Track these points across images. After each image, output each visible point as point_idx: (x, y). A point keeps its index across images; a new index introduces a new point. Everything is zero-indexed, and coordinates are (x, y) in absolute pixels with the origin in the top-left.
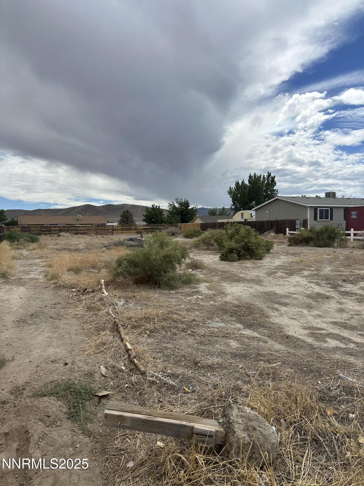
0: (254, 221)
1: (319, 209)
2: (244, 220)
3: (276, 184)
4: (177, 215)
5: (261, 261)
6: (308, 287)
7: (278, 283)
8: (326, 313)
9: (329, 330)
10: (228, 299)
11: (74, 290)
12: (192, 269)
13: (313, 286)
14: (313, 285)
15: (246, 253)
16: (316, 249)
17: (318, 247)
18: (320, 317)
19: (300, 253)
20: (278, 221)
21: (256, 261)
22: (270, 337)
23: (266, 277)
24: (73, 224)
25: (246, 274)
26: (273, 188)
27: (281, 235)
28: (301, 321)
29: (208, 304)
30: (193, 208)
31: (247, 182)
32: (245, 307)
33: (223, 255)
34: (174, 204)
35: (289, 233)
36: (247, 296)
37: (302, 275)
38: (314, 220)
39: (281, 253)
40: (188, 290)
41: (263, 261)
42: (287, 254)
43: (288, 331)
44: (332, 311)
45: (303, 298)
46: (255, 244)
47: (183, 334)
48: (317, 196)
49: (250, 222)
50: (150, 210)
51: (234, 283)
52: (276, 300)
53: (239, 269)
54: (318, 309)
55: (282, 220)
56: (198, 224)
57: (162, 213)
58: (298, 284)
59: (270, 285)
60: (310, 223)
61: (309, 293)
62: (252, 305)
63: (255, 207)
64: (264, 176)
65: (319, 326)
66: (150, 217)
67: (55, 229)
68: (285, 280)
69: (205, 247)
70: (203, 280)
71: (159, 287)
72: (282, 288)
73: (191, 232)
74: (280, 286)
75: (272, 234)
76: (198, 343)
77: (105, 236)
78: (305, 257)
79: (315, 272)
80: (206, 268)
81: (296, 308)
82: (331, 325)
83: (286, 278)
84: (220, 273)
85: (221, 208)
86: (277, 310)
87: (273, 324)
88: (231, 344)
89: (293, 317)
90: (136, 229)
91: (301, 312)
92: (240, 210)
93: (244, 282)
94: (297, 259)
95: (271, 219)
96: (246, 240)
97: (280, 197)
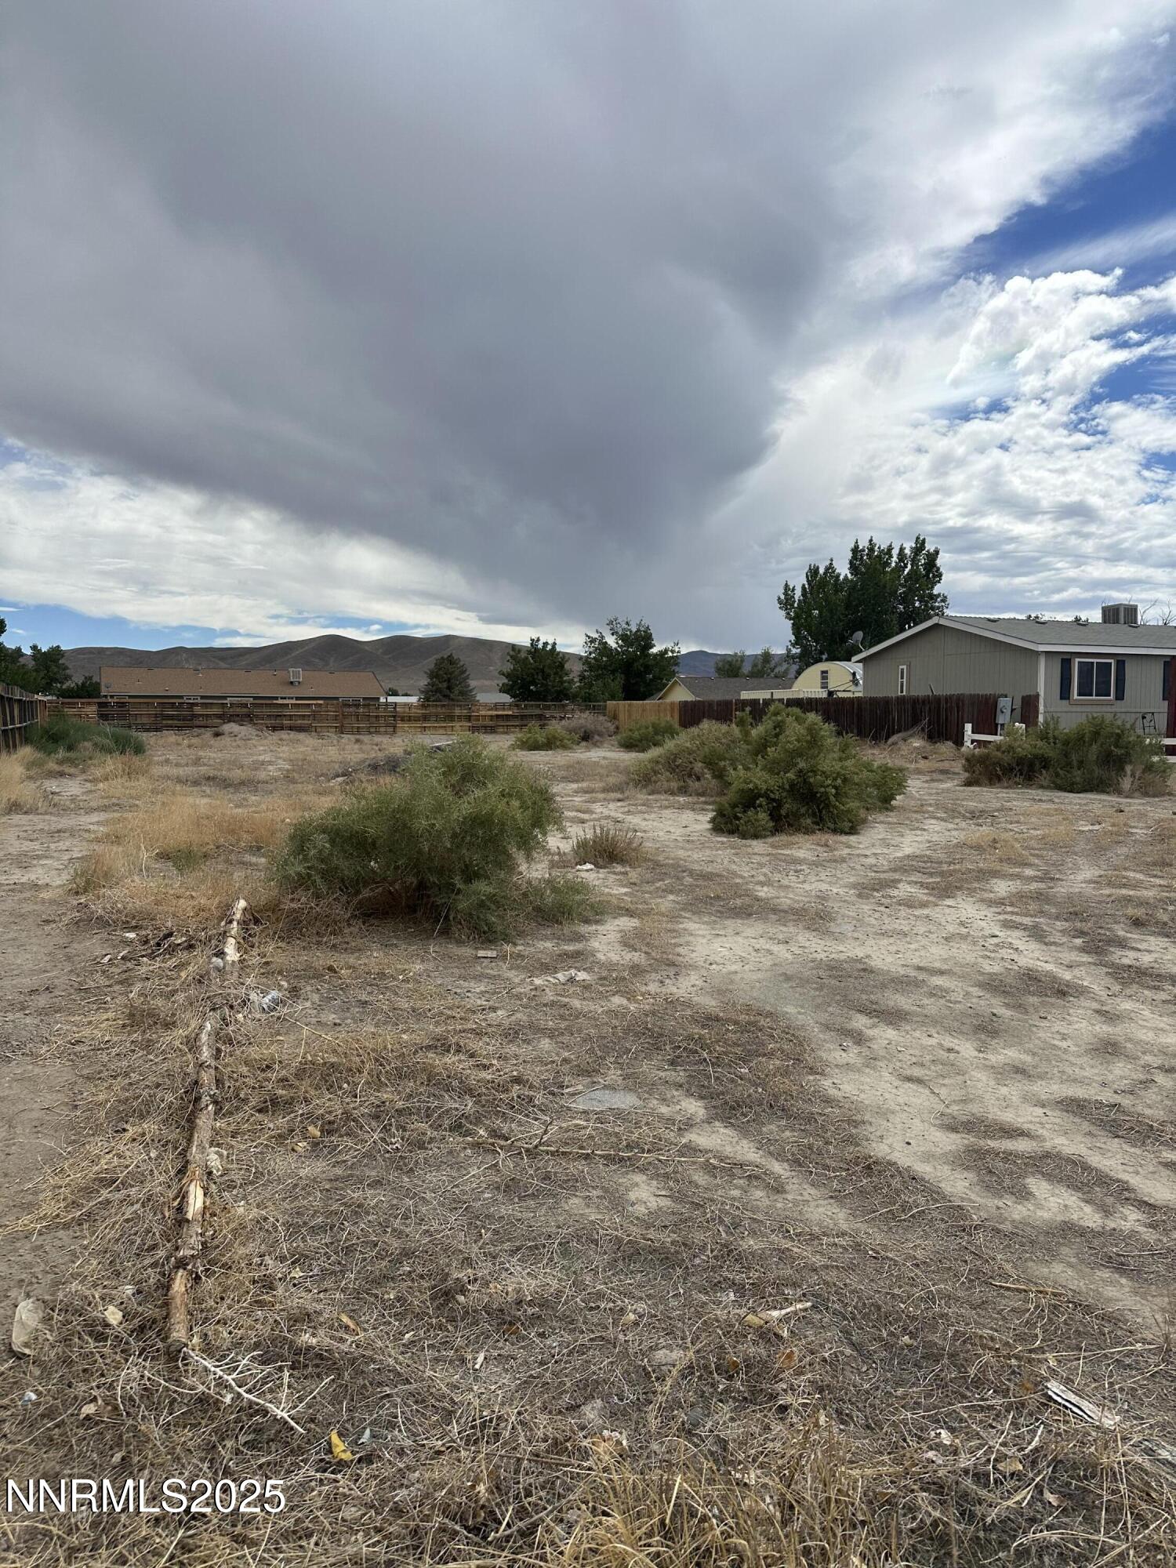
0: (858, 698)
1: (1077, 660)
2: (825, 695)
3: (940, 575)
4: (613, 672)
5: (853, 839)
6: (997, 945)
7: (890, 924)
8: (1048, 1060)
9: (1044, 1140)
10: (685, 987)
11: (132, 935)
12: (597, 865)
13: (1017, 943)
14: (1016, 938)
15: (803, 810)
16: (1058, 797)
17: (1065, 790)
18: (1019, 1077)
19: (997, 810)
20: (938, 700)
21: (832, 839)
22: (800, 1165)
23: (854, 898)
24: (277, 698)
25: (781, 886)
26: (932, 588)
27: (946, 748)
28: (943, 1092)
29: (597, 1008)
30: (666, 651)
31: (843, 570)
32: (736, 1023)
33: (721, 813)
34: (603, 637)
35: (973, 741)
36: (760, 975)
37: (986, 895)
38: (1061, 698)
39: (930, 809)
40: (548, 944)
41: (860, 838)
42: (952, 813)
43: (881, 1137)
44: (1073, 1049)
45: (971, 989)
46: (835, 779)
47: (454, 1140)
48: (1077, 620)
49: (843, 700)
50: (523, 655)
51: (728, 922)
52: (864, 997)
53: (761, 865)
54: (1016, 1037)
55: (951, 697)
56: (672, 704)
57: (561, 666)
58: (964, 931)
59: (856, 935)
60: (1045, 706)
61: (996, 968)
62: (770, 1014)
63: (861, 651)
64: (902, 549)
65: (1008, 1117)
66: (523, 679)
67: (209, 711)
68: (918, 912)
69: (674, 785)
70: (620, 908)
71: (446, 932)
72: (901, 945)
73: (643, 731)
74: (892, 940)
75: (917, 743)
76: (498, 1188)
77: (366, 738)
78: (1010, 827)
79: (1034, 886)
80: (646, 860)
81: (933, 1031)
82: (1058, 1113)
83: (924, 905)
84: (688, 880)
85: (759, 652)
86: (859, 1039)
87: (828, 1101)
88: (632, 1196)
89: (917, 1072)
90: (469, 718)
91: (950, 1050)
92: (819, 660)
93: (766, 920)
94: (983, 832)
95: (914, 693)
96: (802, 765)
97: (951, 618)
